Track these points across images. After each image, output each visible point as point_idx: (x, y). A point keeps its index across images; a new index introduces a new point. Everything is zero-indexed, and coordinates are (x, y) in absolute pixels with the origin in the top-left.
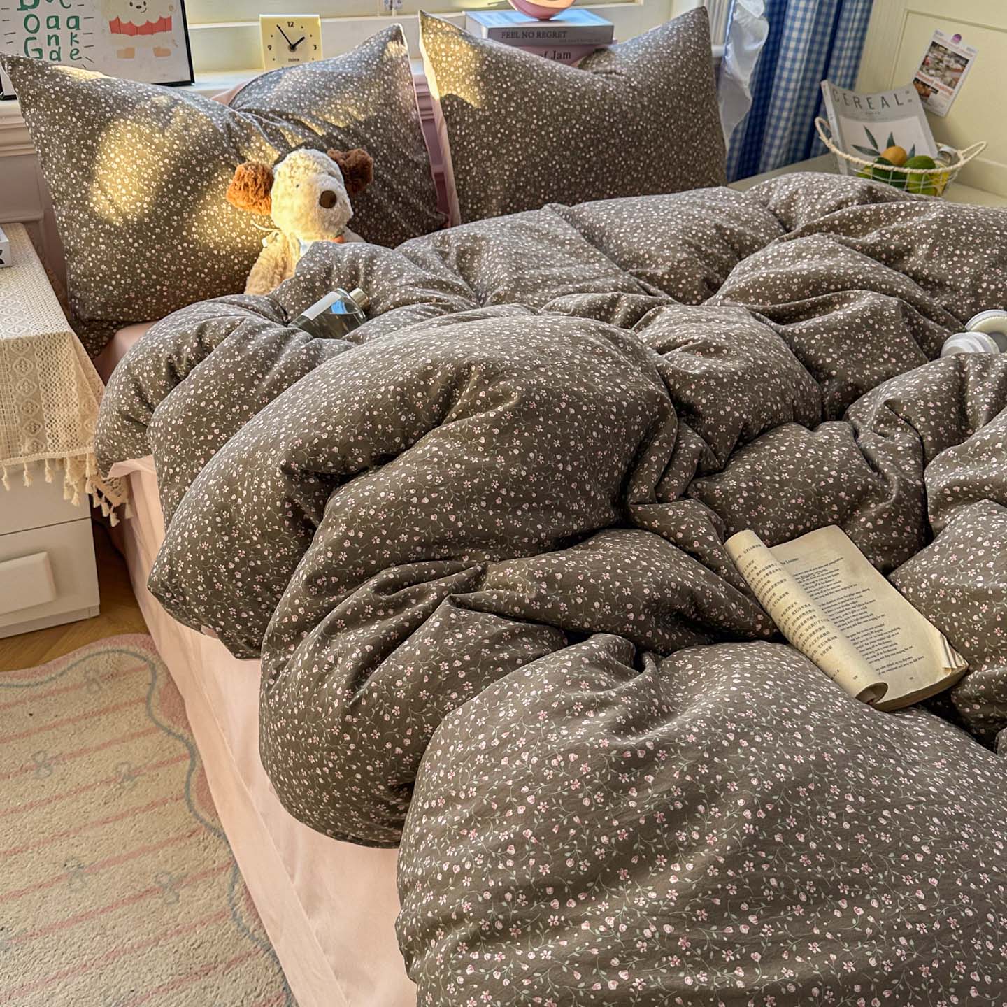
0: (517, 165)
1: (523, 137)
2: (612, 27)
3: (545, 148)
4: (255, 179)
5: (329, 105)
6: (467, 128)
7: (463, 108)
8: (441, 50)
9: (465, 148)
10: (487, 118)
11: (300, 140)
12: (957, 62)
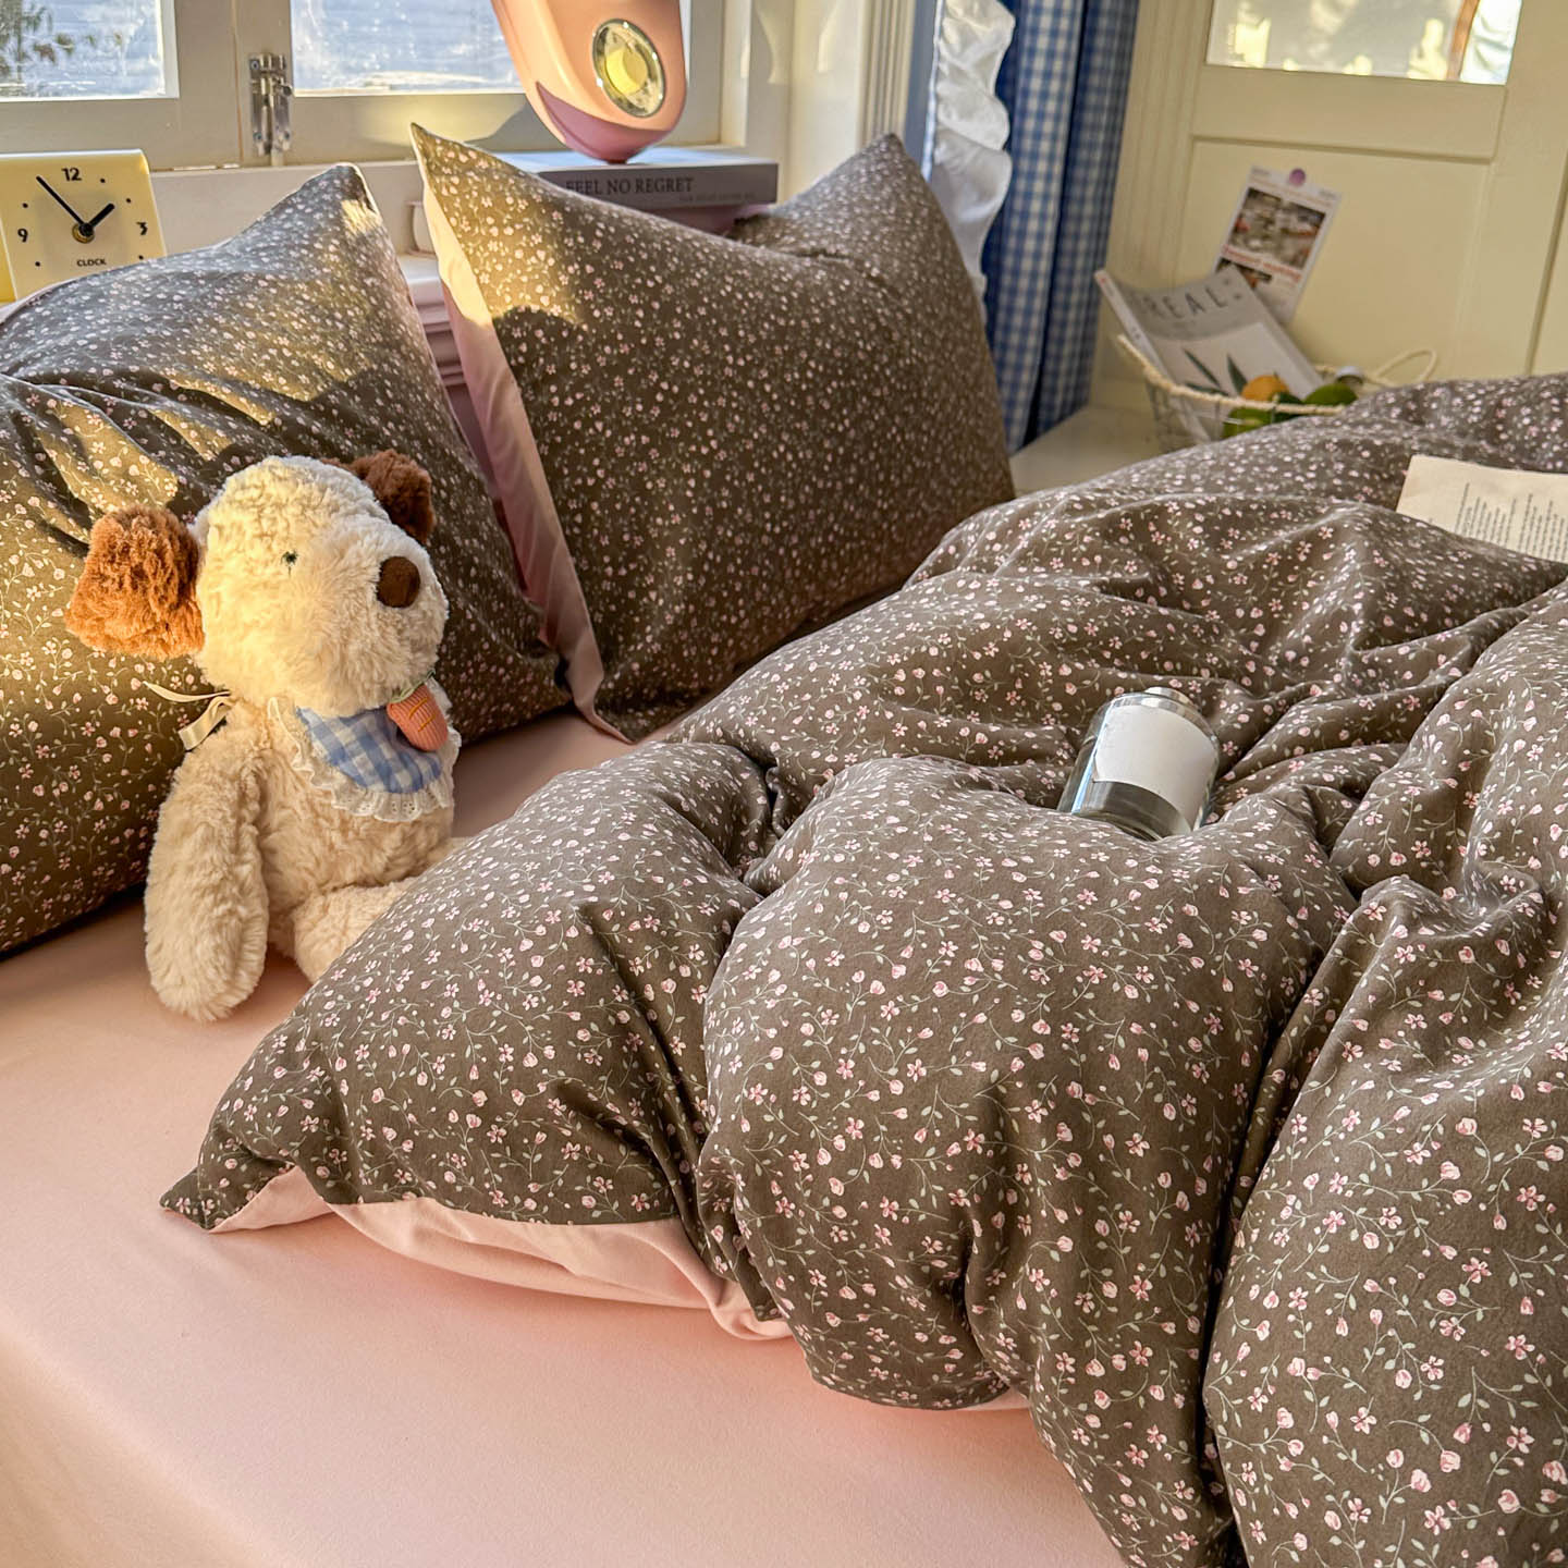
0: (707, 461)
1: (712, 395)
2: (774, 168)
3: (761, 419)
4: (160, 553)
5: (263, 348)
6: (578, 386)
7: (562, 342)
8: (485, 212)
9: (577, 435)
10: (625, 361)
11: (220, 440)
12: (1303, 219)
